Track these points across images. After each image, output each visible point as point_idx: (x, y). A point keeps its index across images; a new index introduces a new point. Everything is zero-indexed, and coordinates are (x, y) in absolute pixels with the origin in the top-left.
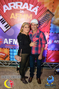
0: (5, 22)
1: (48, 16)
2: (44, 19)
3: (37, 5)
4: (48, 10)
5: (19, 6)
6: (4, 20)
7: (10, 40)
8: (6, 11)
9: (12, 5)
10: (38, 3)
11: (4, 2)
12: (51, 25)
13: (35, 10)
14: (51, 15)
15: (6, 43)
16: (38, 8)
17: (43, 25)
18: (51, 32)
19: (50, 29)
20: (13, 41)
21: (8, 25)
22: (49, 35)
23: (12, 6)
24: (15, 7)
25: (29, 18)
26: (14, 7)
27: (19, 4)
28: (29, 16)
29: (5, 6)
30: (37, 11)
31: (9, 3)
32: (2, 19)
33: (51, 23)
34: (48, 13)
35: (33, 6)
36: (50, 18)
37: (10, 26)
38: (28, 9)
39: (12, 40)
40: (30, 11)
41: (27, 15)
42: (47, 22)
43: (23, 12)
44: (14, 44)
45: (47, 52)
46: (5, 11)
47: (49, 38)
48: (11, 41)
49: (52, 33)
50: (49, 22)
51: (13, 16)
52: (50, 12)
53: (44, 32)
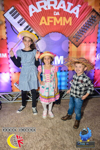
0: (32, 31)
1: (93, 19)
2: (89, 23)
3: (79, 3)
4: (94, 10)
5: (52, 5)
6: (30, 29)
8: (33, 14)
9: (42, 4)
11: (30, 1)
12: (99, 31)
13: (75, 11)
14: (97, 18)
16: (80, 8)
17: (88, 32)
18: (99, 42)
19: (98, 38)
22: (97, 47)
23: (42, 7)
24: (47, 7)
25: (67, 23)
26: (44, 7)
27: (52, 3)
28: (67, 20)
29: (31, 7)
30: (78, 11)
31: (38, 1)
32: (27, 27)
33: (98, 28)
34: (94, 14)
35: (72, 5)
36: (97, 22)
38: (65, 10)
40: (68, 13)
41: (65, 18)
42: (93, 27)
43: (58, 14)
45: (94, 72)
46: (31, 15)
47: (96, 52)
50: (96, 27)
51: (43, 21)
52: (97, 13)
53: (90, 43)
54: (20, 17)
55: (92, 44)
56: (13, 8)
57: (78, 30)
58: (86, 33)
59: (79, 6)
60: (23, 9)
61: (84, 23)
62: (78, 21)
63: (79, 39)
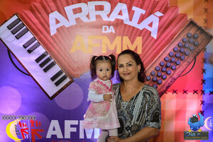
0: (53, 64)
1: (192, 40)
2: (182, 50)
4: (192, 23)
5: (99, 13)
7: (68, 123)
8: (57, 29)
10: (160, 4)
11: (52, 4)
12: (206, 66)
13: (151, 25)
14: (201, 38)
15: (54, 137)
16: (160, 18)
17: (180, 70)
18: (207, 91)
19: (203, 81)
20: (78, 127)
21: (64, 74)
22: (203, 102)
23: (78, 15)
24: (88, 16)
26: (82, 16)
27: (100, 8)
28: (132, 43)
29: (54, 16)
30: (156, 25)
31: (68, 5)
32: (43, 56)
33: (204, 61)
34: (192, 31)
35: (143, 12)
36: (200, 48)
37: (71, 78)
38: (127, 22)
39: (75, 122)
40: (134, 28)
41: (126, 39)
42: (190, 59)
43: (112, 30)
44: (82, 136)
47: (202, 113)
48: (72, 126)
49: (211, 93)
50: (199, 58)
52: (199, 28)
53: (185, 92)
54: (29, 36)
55: (190, 94)
56: (15, 18)
57: (157, 64)
58: (174, 70)
59: (159, 14)
60: (35, 21)
61: (170, 49)
62: (156, 44)
63: (160, 84)
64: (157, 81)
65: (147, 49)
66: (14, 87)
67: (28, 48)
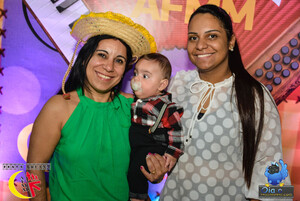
25: (238, 21)
51: (146, 5)
57: (276, 51)
62: (278, 15)
63: (276, 84)
64: (272, 79)
65: (262, 22)
66: (30, 69)
67: (58, 4)
